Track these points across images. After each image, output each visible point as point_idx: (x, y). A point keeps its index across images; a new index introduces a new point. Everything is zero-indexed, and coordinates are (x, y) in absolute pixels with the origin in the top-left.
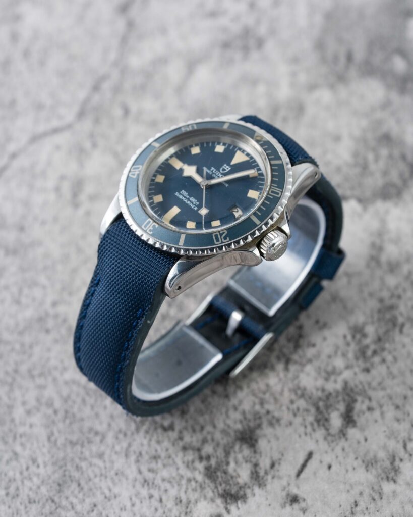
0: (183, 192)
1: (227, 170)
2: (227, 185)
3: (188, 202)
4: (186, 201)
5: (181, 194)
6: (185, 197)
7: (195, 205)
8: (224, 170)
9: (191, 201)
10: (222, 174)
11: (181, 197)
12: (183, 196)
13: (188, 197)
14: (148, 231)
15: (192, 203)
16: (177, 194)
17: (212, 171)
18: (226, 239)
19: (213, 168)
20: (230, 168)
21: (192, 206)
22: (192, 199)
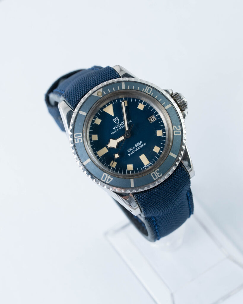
0: (129, 150)
1: (118, 119)
2: (131, 121)
3: (139, 148)
4: (137, 149)
5: (130, 152)
6: (134, 150)
7: (142, 144)
8: (117, 121)
9: (138, 146)
10: (120, 123)
11: (133, 152)
12: (132, 151)
13: (134, 148)
14: (159, 176)
15: (139, 146)
16: (129, 155)
17: (116, 129)
18: (179, 127)
19: (114, 128)
20: (117, 117)
21: (143, 146)
22: (136, 145)
